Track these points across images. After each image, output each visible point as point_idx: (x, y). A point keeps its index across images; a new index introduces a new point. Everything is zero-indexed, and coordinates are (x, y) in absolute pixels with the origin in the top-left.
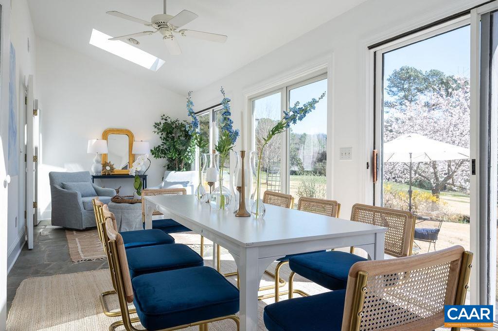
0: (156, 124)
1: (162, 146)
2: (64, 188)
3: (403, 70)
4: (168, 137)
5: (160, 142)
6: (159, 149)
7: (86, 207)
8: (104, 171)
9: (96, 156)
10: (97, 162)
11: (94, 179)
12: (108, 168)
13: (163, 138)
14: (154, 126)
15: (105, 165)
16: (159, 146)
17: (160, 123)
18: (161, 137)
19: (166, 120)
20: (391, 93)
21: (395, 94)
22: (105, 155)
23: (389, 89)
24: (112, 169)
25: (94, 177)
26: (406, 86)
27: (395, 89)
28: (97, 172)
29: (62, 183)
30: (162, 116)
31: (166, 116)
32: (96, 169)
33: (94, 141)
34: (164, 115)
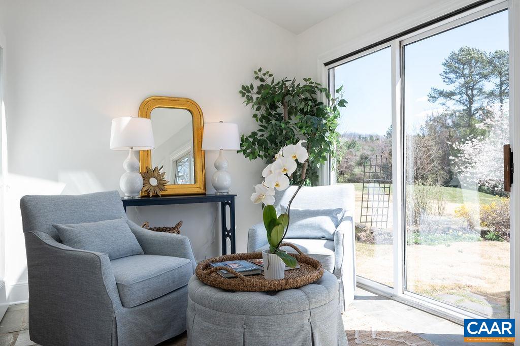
0: (243, 87)
1: (259, 133)
2: (60, 241)
3: (463, 51)
4: (270, 114)
5: (254, 126)
6: (255, 140)
7: (127, 300)
8: (145, 189)
9: (129, 156)
10: (132, 168)
11: (127, 207)
12: (154, 182)
13: (259, 116)
14: (241, 92)
15: (147, 174)
16: (254, 134)
17: (252, 87)
18: (255, 116)
19: (262, 80)
20: (447, 80)
21: (452, 82)
22: (147, 153)
23: (445, 75)
24: (162, 184)
25: (127, 203)
26: (467, 72)
27: (452, 76)
28: (132, 191)
29: (55, 227)
30: (256, 73)
31: (263, 71)
32: (131, 183)
33: (126, 120)
34: (260, 70)
